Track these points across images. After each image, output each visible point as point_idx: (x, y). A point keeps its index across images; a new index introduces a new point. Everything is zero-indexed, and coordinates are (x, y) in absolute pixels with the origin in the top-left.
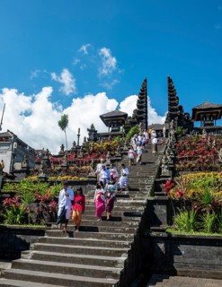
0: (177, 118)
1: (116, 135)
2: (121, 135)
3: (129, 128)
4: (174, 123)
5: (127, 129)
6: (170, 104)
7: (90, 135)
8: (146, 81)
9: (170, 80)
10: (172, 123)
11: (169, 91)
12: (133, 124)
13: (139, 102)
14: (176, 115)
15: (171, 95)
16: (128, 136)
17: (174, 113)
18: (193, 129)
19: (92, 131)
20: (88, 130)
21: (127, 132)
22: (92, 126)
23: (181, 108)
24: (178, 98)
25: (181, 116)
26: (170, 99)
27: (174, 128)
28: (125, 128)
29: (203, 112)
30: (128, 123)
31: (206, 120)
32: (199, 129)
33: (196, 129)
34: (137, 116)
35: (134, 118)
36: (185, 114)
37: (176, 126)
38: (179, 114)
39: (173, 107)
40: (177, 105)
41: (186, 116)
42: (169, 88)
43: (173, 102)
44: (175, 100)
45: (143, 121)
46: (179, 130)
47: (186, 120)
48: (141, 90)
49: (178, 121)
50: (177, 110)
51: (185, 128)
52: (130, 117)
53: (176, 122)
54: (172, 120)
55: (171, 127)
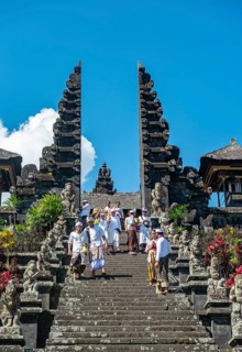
0: (166, 179)
3: (31, 198)
4: (162, 194)
5: (24, 202)
6: (148, 141)
8: (78, 70)
9: (145, 78)
10: (155, 193)
11: (144, 105)
12: (42, 186)
13: (59, 126)
14: (165, 171)
15: (149, 117)
16: (29, 219)
17: (158, 164)
18: (209, 211)
21: (22, 209)
23: (175, 152)
24: (167, 127)
25: (177, 176)
26: (147, 128)
27: (162, 206)
28: (19, 196)
29: (227, 168)
30: (29, 182)
31: (234, 192)
32: (224, 214)
33: (217, 212)
34: (56, 166)
35: (44, 170)
36: (187, 170)
37: (166, 200)
38: (173, 169)
39: (154, 149)
40: (164, 144)
41: (191, 174)
42: (144, 96)
43: (156, 134)
44: (162, 130)
45: (72, 179)
46: (178, 212)
47: (192, 188)
48: (66, 93)
49: (169, 187)
50: (167, 159)
51: (189, 209)
52: (31, 167)
53: (166, 189)
54: (157, 185)
55: (154, 202)
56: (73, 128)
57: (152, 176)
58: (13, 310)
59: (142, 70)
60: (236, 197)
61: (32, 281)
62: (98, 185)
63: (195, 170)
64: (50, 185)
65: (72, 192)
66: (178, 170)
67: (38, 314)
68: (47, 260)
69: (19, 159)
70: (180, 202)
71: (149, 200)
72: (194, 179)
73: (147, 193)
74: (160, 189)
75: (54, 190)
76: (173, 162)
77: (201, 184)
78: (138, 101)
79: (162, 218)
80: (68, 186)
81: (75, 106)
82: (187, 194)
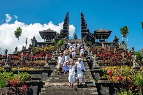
0: (86, 36)
1: (50, 44)
2: (53, 44)
5: (57, 41)
6: (82, 28)
7: (32, 43)
8: (68, 13)
9: (82, 15)
10: (84, 39)
12: (60, 38)
13: (64, 25)
15: (83, 23)
16: (57, 44)
17: (84, 33)
18: (95, 43)
19: (34, 40)
20: (31, 40)
21: (56, 42)
22: (34, 37)
23: (88, 30)
24: (86, 25)
25: (88, 35)
26: (82, 25)
27: (85, 42)
28: (56, 40)
29: (99, 34)
30: (58, 37)
31: (101, 39)
32: (98, 43)
33: (97, 43)
34: (63, 33)
35: (61, 34)
36: (91, 34)
37: (86, 40)
38: (87, 34)
39: (84, 30)
40: (86, 29)
41: (91, 35)
42: (82, 19)
43: (84, 26)
44: (85, 26)
45: (66, 36)
46: (88, 43)
47: (92, 38)
48: (65, 18)
49: (87, 38)
50: (86, 32)
51: (91, 42)
52: (58, 34)
53: (86, 38)
54: (84, 37)
55: (83, 41)
56: (67, 25)
57: (83, 35)
58: (47, 61)
59: (81, 13)
60: (101, 40)
61: (54, 56)
62: (74, 38)
63: (92, 34)
64: (62, 37)
65: (66, 39)
66: (89, 34)
67: (54, 63)
68: (58, 52)
69: (56, 32)
70: (89, 41)
71: (82, 40)
72: (92, 36)
73: (82, 39)
74: (85, 38)
75: (63, 38)
76: (88, 32)
77: (94, 37)
78: (81, 19)
79: (85, 44)
80: (65, 38)
81: (67, 21)
82: (91, 39)
